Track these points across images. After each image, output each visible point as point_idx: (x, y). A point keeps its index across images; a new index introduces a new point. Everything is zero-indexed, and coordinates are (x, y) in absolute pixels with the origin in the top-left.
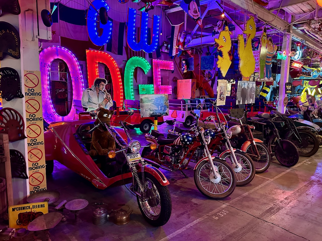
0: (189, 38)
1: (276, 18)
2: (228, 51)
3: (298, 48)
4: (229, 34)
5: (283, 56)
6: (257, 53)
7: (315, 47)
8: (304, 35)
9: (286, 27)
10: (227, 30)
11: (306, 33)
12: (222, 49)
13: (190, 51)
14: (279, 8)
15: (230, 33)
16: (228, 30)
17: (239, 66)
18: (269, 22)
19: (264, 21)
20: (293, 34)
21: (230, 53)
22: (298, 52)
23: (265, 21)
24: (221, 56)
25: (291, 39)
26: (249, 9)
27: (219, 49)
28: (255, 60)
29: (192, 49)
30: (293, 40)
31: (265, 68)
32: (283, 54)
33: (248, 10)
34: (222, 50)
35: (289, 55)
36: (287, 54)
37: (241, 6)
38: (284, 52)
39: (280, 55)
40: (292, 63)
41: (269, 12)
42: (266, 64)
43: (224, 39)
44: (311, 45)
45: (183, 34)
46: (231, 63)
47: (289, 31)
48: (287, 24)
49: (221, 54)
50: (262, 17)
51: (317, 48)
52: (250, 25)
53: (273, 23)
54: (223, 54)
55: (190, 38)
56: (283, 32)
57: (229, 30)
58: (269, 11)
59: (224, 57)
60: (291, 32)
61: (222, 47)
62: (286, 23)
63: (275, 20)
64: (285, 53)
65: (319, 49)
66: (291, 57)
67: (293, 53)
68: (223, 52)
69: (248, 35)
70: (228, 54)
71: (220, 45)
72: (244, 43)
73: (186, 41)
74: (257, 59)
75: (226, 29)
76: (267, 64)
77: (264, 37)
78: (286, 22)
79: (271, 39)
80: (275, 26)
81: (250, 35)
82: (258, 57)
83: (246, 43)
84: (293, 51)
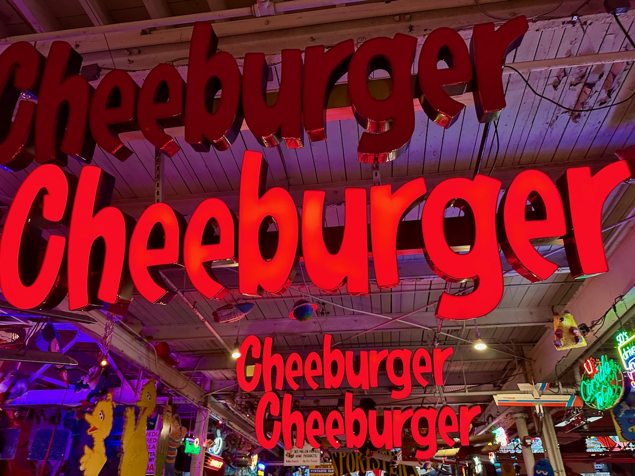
0: (21, 385)
1: (189, 383)
2: (105, 437)
3: (219, 432)
4: (111, 407)
5: (194, 447)
6: (153, 436)
7: (242, 431)
8: (228, 412)
9: (201, 396)
10: (109, 400)
11: (230, 409)
12: (94, 434)
13: (16, 413)
14: (194, 370)
15: (113, 405)
16: (111, 400)
17: (119, 467)
18: (177, 389)
19: (169, 387)
20: (212, 409)
21: (108, 442)
22: (217, 440)
23: (172, 387)
24: (91, 446)
25: (208, 417)
26: (150, 367)
27: (89, 433)
28: (149, 448)
29: (22, 409)
30: (211, 419)
31: (164, 470)
32: (195, 443)
33: (148, 368)
34: (94, 436)
35: (204, 445)
36: (201, 444)
37: (138, 360)
38: (197, 439)
39: (190, 444)
40: (208, 459)
41: (179, 374)
42: (166, 463)
43: (102, 415)
44: (236, 428)
45: (10, 375)
46: (105, 460)
47: (206, 406)
48: (203, 393)
49: (91, 443)
50: (167, 380)
51: (245, 433)
52: (148, 393)
53: (183, 391)
54: (95, 443)
55: (23, 386)
56: (197, 405)
57: (113, 401)
58: (179, 372)
59: (95, 448)
60: (209, 406)
61: (95, 429)
62: (202, 391)
63: (188, 386)
64: (198, 442)
65: (248, 435)
66: (206, 448)
67: (209, 442)
68: (95, 440)
69: (143, 409)
70: (102, 444)
71: (92, 426)
72: (134, 422)
73: (13, 391)
74: (152, 448)
75: (108, 398)
76: (168, 461)
77: (167, 413)
78: (202, 389)
79: (178, 417)
80: (186, 394)
81: (145, 408)
82: (154, 444)
83: (137, 422)
84: (210, 440)
